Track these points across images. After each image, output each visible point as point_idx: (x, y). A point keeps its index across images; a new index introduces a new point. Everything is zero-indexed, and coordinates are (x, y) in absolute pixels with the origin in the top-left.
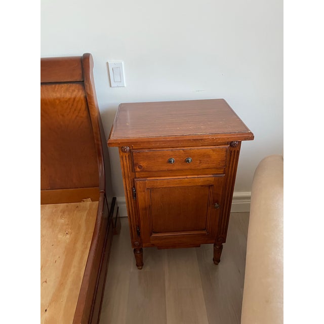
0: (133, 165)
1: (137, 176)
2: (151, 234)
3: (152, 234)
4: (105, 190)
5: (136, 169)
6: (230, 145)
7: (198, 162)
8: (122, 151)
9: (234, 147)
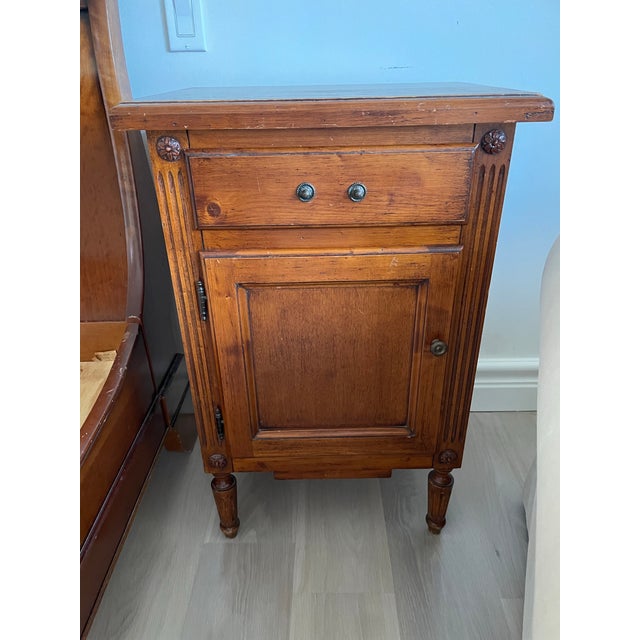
0: (194, 202)
1: (208, 244)
3: (256, 432)
4: (141, 316)
5: (203, 217)
6: (482, 144)
7: (385, 198)
8: (159, 155)
9: (491, 153)
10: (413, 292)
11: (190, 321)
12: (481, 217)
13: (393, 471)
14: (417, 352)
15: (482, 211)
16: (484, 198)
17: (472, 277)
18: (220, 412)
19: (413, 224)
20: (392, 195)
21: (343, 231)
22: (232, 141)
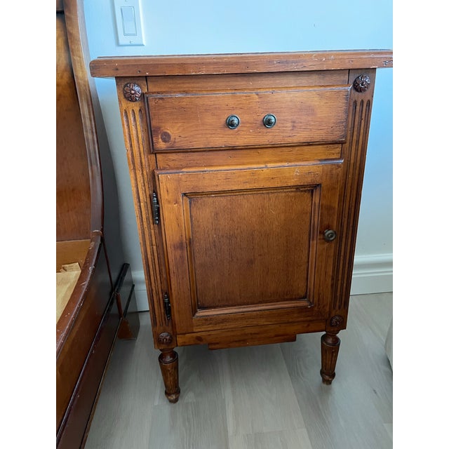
0: (151, 132)
1: (161, 164)
2: (194, 312)
3: (196, 312)
5: (158, 142)
6: (354, 85)
7: (289, 124)
8: (125, 97)
9: (361, 91)
10: (309, 195)
11: (145, 225)
12: (355, 138)
13: (297, 336)
14: (313, 240)
15: (355, 133)
16: (356, 123)
17: (350, 181)
18: (168, 297)
19: (309, 144)
20: (294, 122)
21: (259, 151)
22: (179, 86)
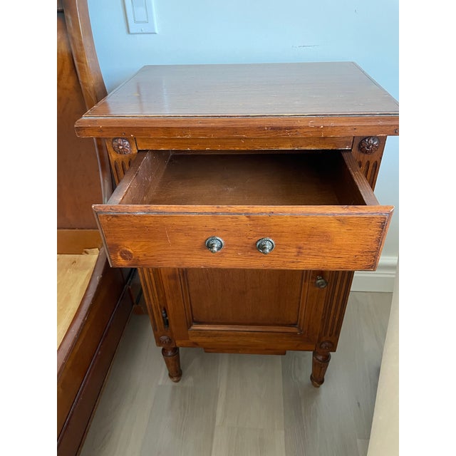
3: (191, 325)
6: (359, 147)
8: (114, 151)
9: (366, 154)
13: (287, 352)
14: (305, 281)
18: (165, 312)
